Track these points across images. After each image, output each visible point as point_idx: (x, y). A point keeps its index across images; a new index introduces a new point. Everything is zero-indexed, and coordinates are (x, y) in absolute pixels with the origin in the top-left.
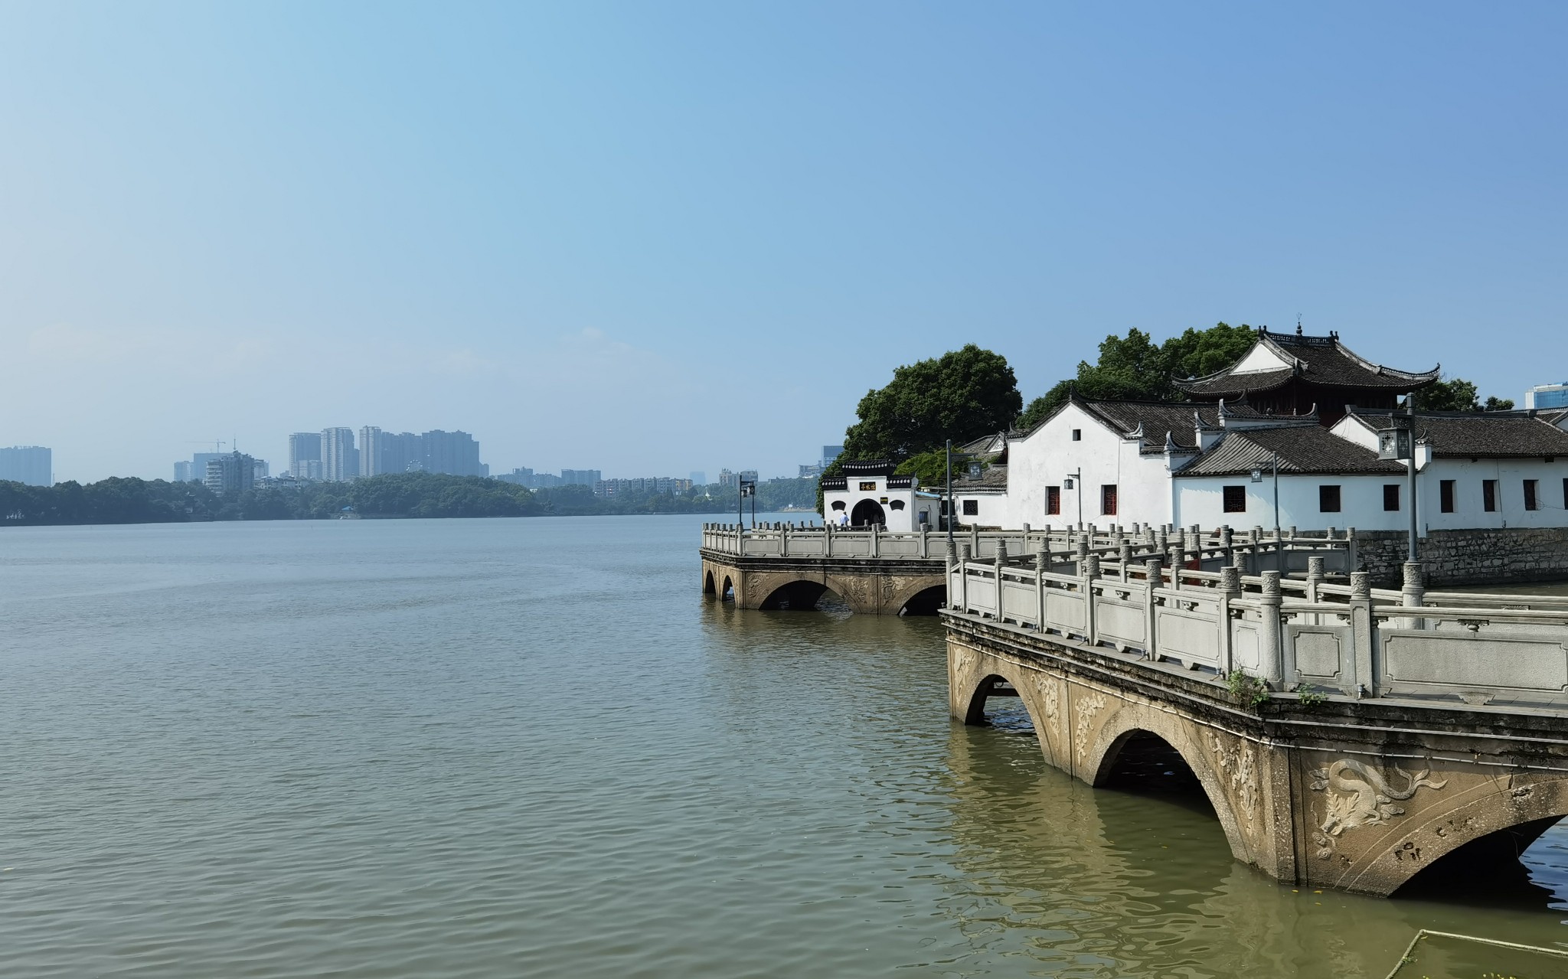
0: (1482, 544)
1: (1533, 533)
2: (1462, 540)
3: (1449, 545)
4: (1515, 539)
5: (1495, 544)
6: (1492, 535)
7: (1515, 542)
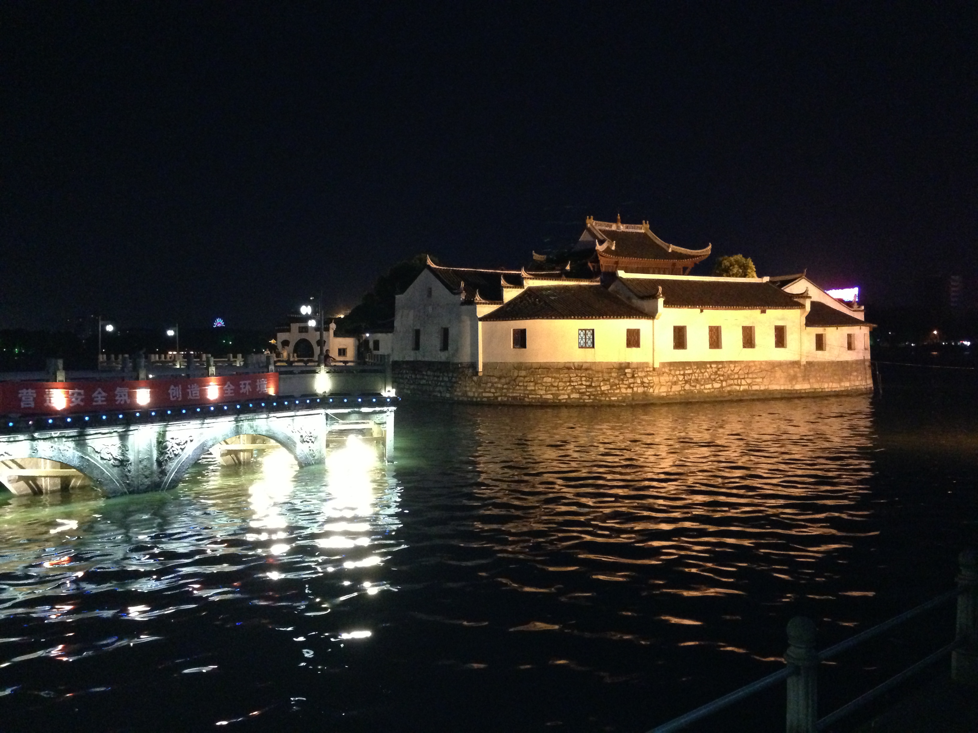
0: (705, 372)
1: (748, 365)
2: (689, 369)
3: (678, 373)
4: (732, 369)
5: (716, 373)
6: (713, 366)
7: (732, 371)
